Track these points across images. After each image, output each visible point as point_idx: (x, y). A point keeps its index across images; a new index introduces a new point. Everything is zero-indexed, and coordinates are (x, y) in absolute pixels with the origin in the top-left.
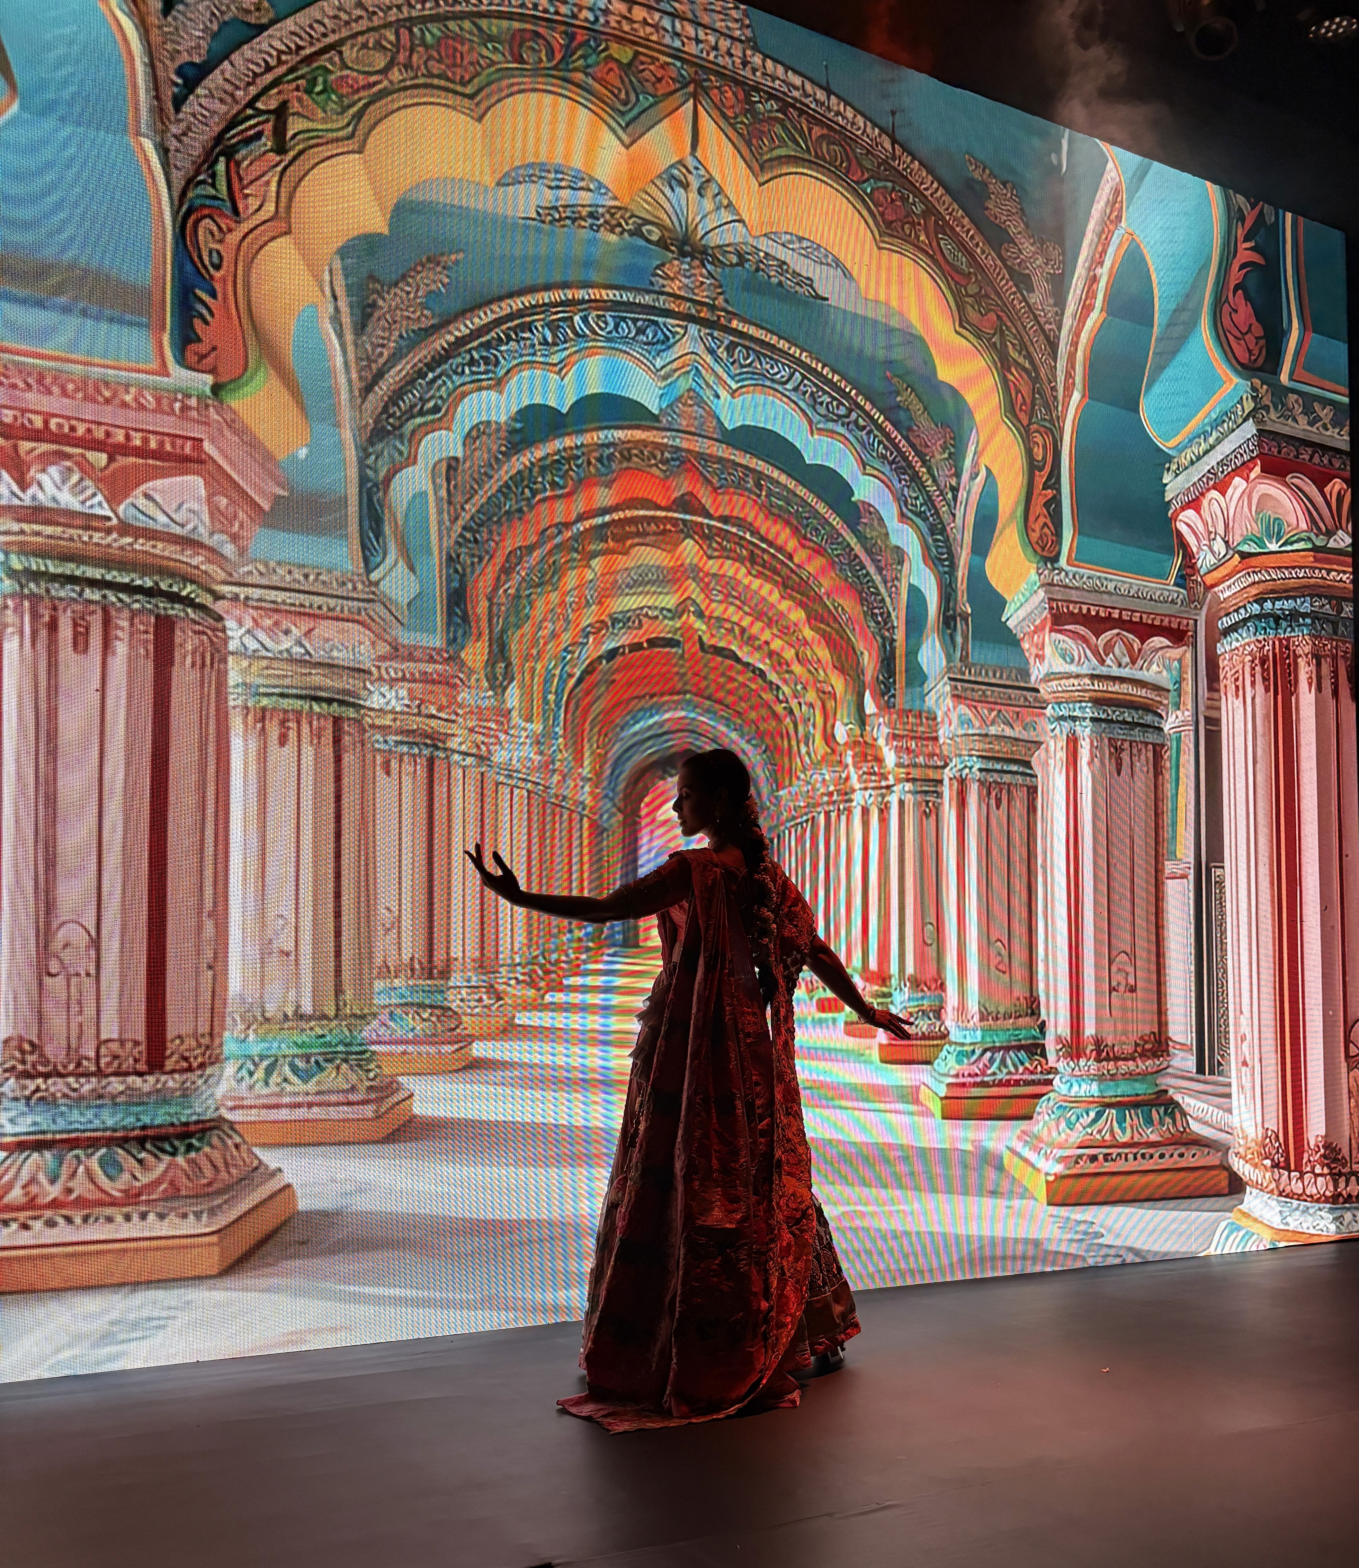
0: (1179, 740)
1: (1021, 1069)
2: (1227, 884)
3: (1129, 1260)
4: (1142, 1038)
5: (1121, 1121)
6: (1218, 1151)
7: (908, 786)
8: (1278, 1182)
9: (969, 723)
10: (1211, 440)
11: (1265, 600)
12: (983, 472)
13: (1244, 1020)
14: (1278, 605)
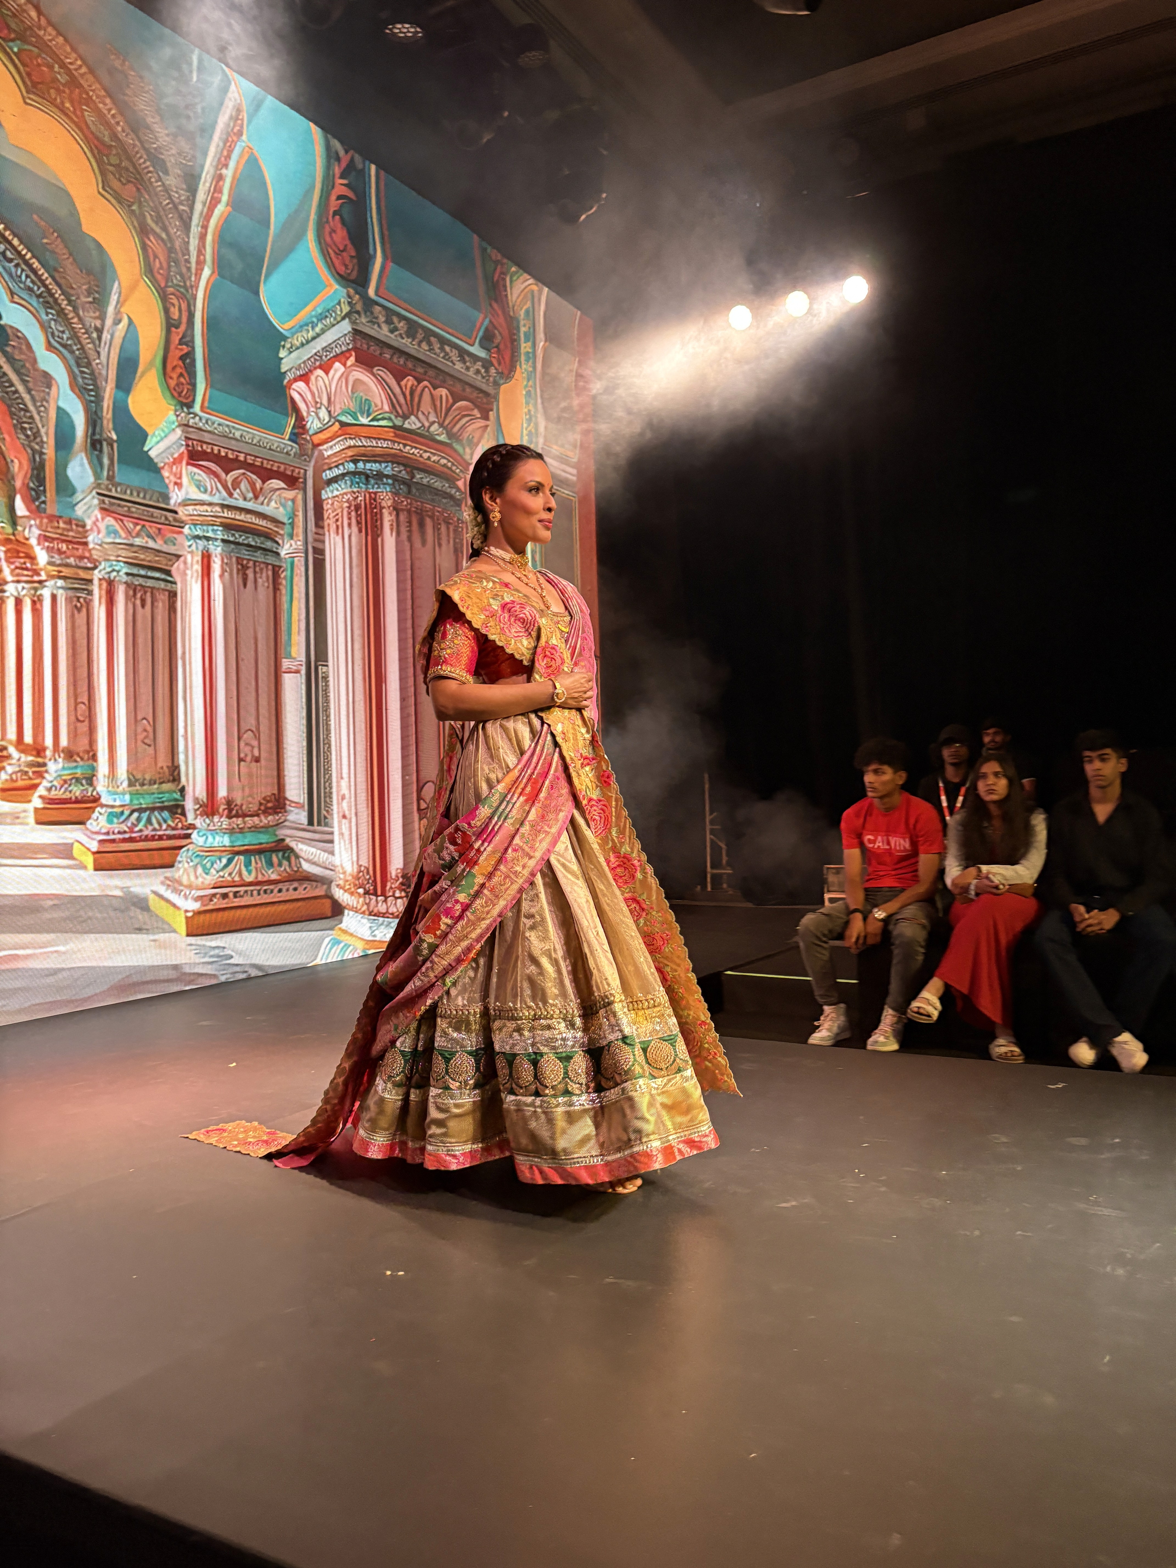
0: (292, 564)
1: (164, 826)
2: (331, 679)
3: (253, 975)
4: (264, 799)
5: (248, 864)
6: (323, 884)
7: (60, 583)
8: (368, 904)
9: (116, 532)
10: (318, 330)
11: (358, 461)
12: (125, 321)
13: (344, 784)
14: (368, 466)
